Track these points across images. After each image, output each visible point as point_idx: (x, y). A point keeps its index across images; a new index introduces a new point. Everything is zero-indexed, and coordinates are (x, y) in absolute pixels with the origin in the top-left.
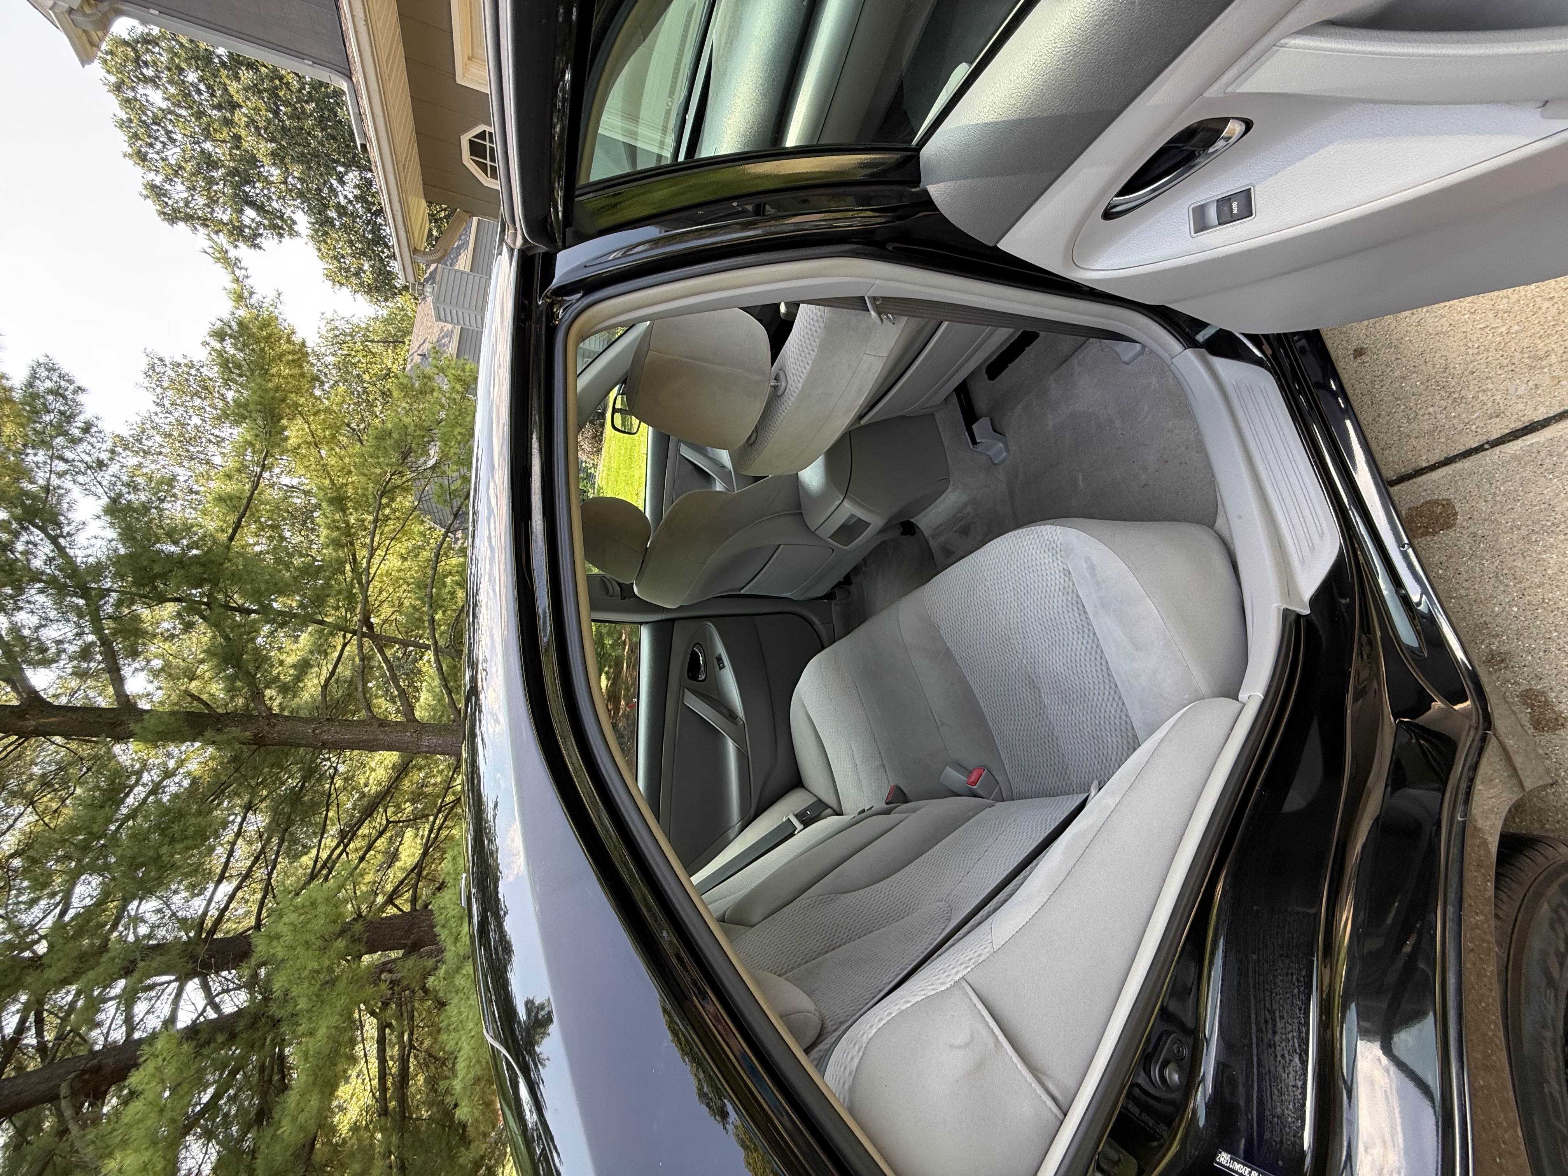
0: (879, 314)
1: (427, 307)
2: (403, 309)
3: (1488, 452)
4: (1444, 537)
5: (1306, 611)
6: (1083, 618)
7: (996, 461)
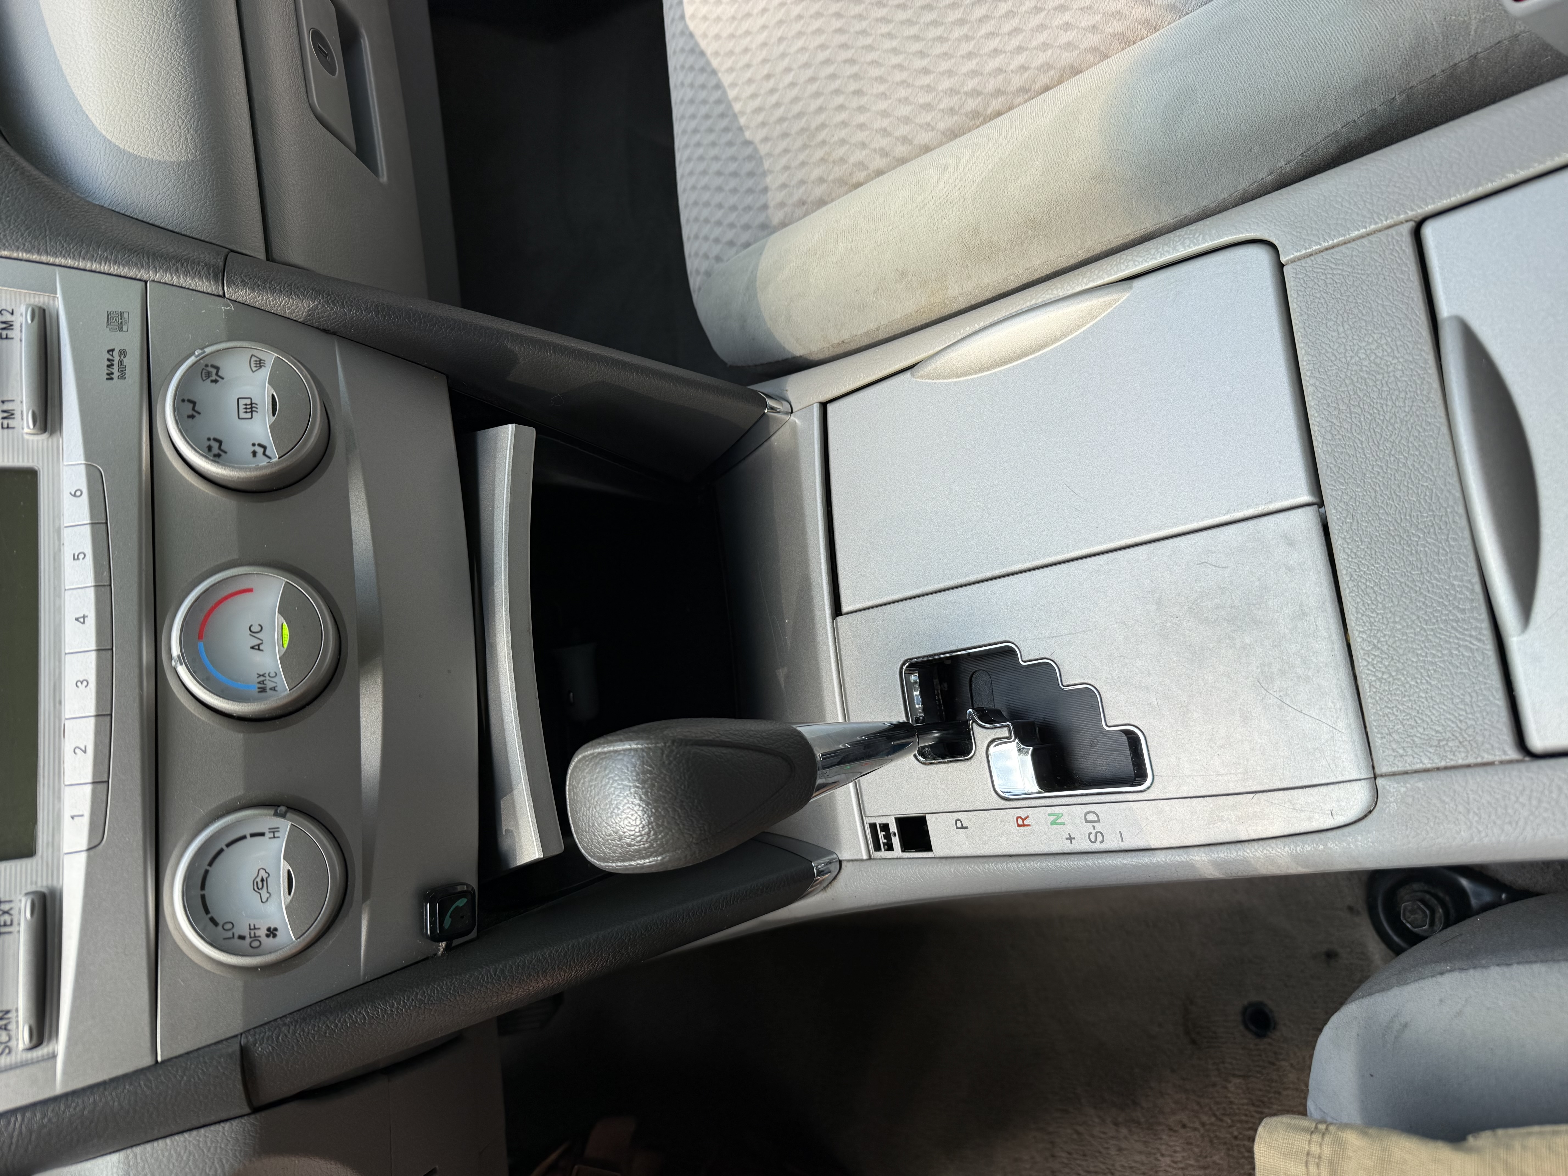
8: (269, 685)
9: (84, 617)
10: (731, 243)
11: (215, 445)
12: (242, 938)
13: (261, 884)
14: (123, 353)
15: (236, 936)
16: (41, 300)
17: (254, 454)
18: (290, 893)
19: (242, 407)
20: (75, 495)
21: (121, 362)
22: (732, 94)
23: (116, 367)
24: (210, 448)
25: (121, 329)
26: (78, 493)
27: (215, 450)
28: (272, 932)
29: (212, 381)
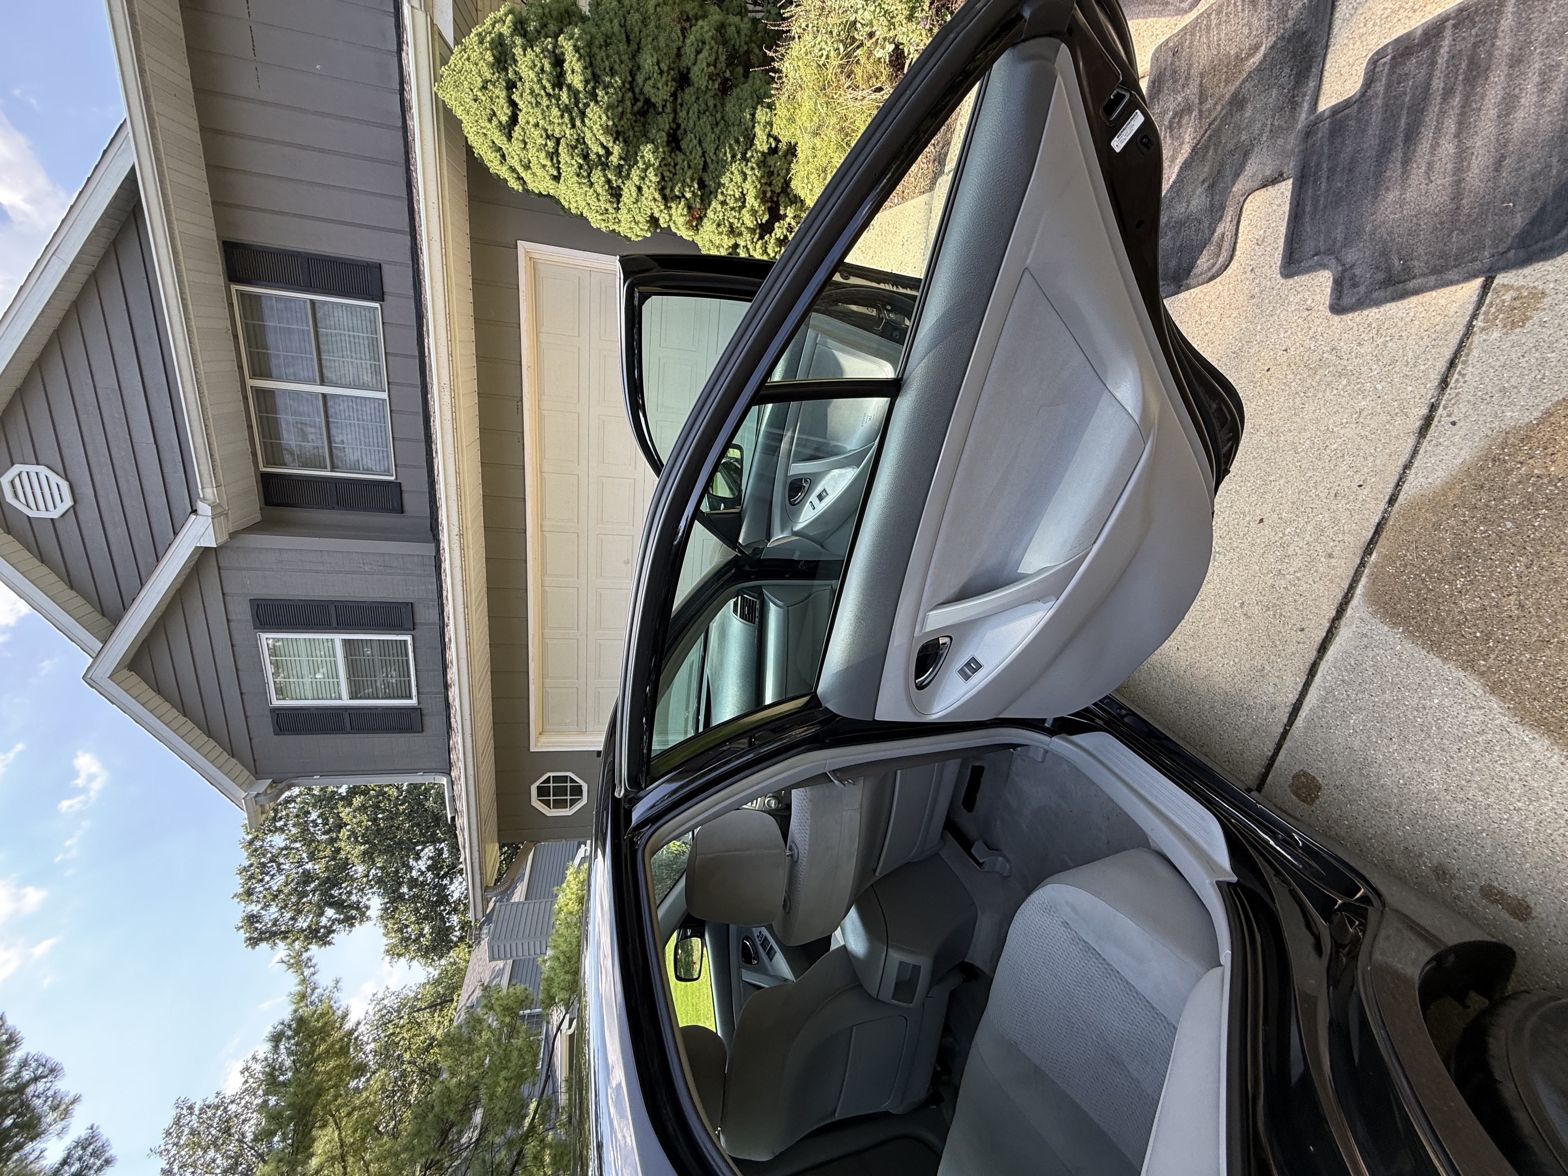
0: (841, 781)
1: (483, 950)
2: (455, 963)
3: (1291, 731)
4: (1324, 795)
5: (1234, 879)
6: (1102, 961)
7: (1006, 874)
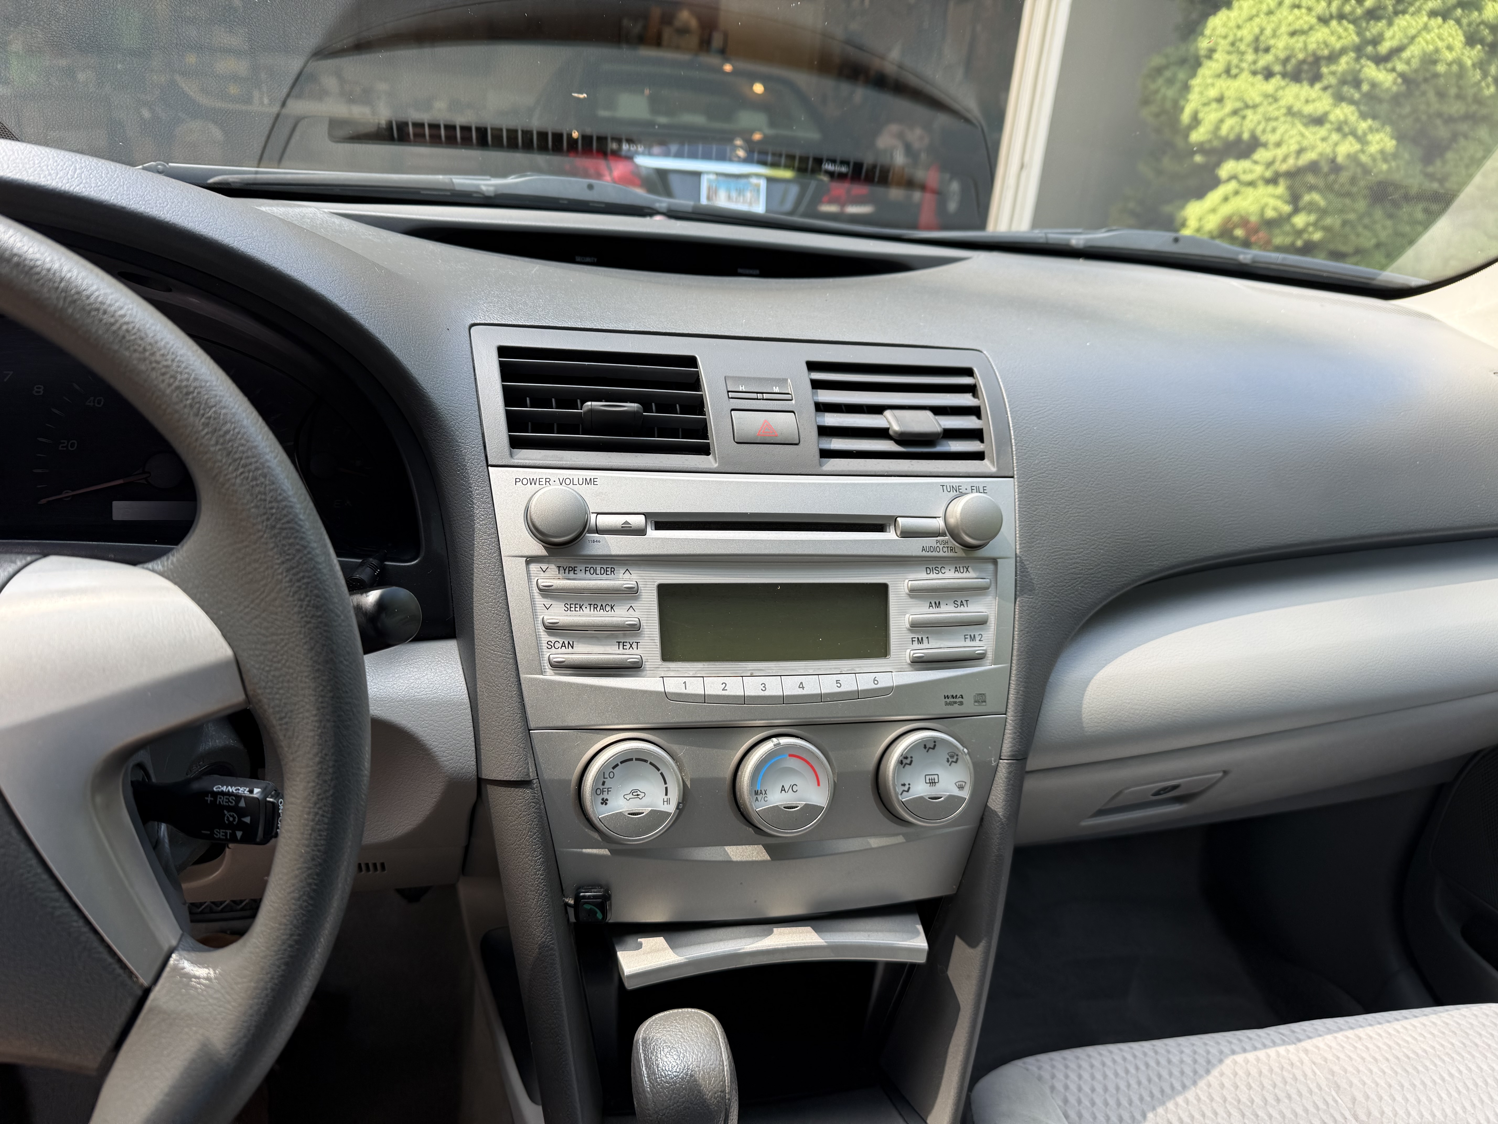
8: (759, 797)
9: (803, 688)
10: (1066, 1101)
11: (908, 761)
12: (604, 783)
13: (636, 794)
14: (961, 703)
15: (605, 780)
16: (990, 655)
17: (904, 785)
18: (629, 814)
19: (933, 777)
20: (875, 680)
21: (955, 703)
22: (1180, 1100)
23: (952, 700)
24: (906, 758)
25: (976, 702)
26: (876, 682)
27: (905, 761)
28: (605, 802)
29: (948, 759)
